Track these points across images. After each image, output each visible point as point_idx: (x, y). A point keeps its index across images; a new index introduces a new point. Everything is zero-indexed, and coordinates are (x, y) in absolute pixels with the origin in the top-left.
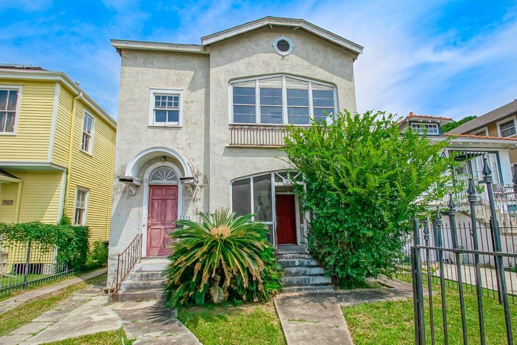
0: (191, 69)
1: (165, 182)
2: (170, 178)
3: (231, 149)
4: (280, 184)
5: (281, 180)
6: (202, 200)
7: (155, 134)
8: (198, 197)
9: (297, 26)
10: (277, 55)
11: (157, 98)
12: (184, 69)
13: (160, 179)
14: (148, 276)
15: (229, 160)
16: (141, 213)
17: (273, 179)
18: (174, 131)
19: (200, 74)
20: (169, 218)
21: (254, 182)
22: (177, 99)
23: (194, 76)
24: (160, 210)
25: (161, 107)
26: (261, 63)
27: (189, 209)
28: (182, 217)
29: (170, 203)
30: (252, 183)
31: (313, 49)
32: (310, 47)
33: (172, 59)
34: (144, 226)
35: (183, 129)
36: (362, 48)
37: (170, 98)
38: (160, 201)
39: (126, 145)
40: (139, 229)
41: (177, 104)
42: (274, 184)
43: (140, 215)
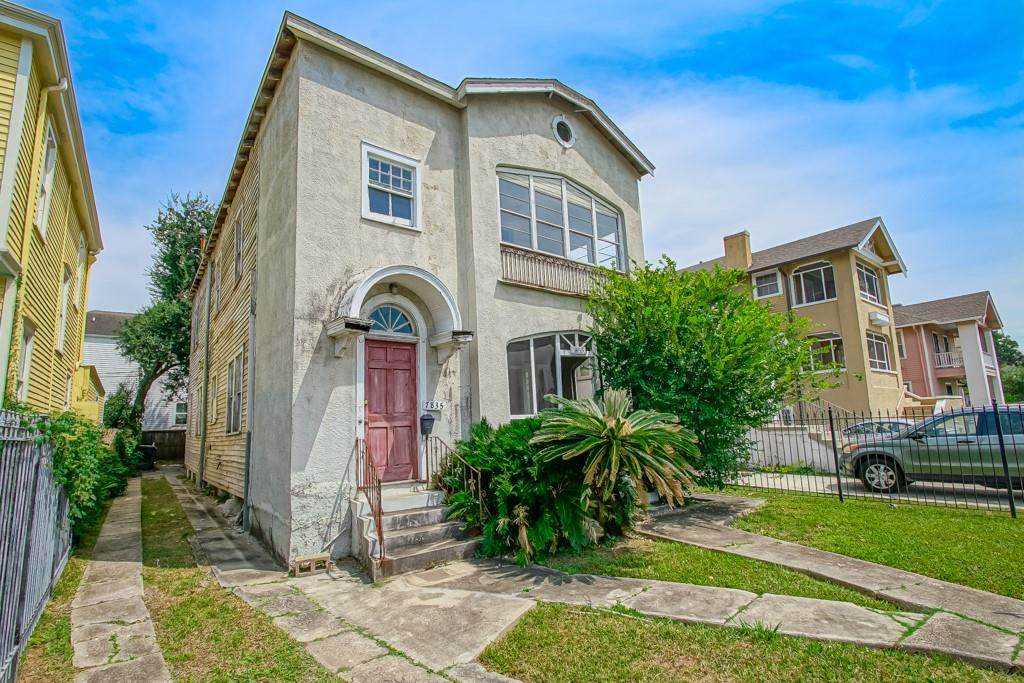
0: (431, 126)
1: (391, 334)
2: (400, 327)
3: (505, 287)
4: (567, 353)
5: (568, 348)
6: (458, 374)
7: (374, 236)
8: (452, 367)
9: (583, 108)
10: (556, 144)
11: (373, 164)
12: (419, 123)
13: (383, 329)
14: (405, 520)
15: (503, 307)
16: (354, 396)
17: (558, 344)
18: (407, 237)
19: (446, 139)
20: (401, 406)
21: (535, 347)
22: (407, 175)
23: (435, 138)
24: (383, 389)
25: (379, 184)
26: (538, 151)
27: (438, 390)
28: (429, 405)
29: (401, 377)
30: (532, 349)
31: (597, 150)
32: (593, 145)
33: (399, 95)
34: (360, 422)
35: (423, 237)
36: (653, 168)
37: (396, 171)
38: (383, 371)
39: (318, 249)
40: (350, 430)
41: (408, 186)
42: (561, 353)
43: (351, 400)
